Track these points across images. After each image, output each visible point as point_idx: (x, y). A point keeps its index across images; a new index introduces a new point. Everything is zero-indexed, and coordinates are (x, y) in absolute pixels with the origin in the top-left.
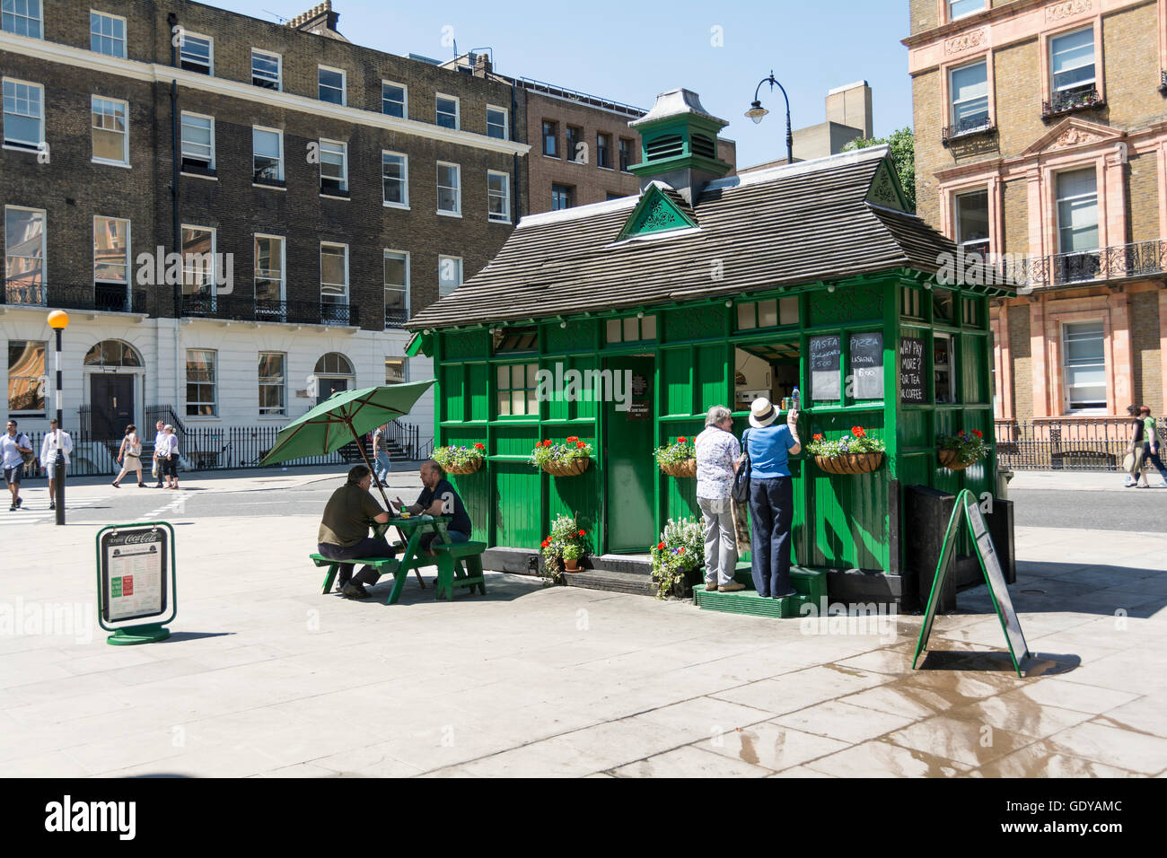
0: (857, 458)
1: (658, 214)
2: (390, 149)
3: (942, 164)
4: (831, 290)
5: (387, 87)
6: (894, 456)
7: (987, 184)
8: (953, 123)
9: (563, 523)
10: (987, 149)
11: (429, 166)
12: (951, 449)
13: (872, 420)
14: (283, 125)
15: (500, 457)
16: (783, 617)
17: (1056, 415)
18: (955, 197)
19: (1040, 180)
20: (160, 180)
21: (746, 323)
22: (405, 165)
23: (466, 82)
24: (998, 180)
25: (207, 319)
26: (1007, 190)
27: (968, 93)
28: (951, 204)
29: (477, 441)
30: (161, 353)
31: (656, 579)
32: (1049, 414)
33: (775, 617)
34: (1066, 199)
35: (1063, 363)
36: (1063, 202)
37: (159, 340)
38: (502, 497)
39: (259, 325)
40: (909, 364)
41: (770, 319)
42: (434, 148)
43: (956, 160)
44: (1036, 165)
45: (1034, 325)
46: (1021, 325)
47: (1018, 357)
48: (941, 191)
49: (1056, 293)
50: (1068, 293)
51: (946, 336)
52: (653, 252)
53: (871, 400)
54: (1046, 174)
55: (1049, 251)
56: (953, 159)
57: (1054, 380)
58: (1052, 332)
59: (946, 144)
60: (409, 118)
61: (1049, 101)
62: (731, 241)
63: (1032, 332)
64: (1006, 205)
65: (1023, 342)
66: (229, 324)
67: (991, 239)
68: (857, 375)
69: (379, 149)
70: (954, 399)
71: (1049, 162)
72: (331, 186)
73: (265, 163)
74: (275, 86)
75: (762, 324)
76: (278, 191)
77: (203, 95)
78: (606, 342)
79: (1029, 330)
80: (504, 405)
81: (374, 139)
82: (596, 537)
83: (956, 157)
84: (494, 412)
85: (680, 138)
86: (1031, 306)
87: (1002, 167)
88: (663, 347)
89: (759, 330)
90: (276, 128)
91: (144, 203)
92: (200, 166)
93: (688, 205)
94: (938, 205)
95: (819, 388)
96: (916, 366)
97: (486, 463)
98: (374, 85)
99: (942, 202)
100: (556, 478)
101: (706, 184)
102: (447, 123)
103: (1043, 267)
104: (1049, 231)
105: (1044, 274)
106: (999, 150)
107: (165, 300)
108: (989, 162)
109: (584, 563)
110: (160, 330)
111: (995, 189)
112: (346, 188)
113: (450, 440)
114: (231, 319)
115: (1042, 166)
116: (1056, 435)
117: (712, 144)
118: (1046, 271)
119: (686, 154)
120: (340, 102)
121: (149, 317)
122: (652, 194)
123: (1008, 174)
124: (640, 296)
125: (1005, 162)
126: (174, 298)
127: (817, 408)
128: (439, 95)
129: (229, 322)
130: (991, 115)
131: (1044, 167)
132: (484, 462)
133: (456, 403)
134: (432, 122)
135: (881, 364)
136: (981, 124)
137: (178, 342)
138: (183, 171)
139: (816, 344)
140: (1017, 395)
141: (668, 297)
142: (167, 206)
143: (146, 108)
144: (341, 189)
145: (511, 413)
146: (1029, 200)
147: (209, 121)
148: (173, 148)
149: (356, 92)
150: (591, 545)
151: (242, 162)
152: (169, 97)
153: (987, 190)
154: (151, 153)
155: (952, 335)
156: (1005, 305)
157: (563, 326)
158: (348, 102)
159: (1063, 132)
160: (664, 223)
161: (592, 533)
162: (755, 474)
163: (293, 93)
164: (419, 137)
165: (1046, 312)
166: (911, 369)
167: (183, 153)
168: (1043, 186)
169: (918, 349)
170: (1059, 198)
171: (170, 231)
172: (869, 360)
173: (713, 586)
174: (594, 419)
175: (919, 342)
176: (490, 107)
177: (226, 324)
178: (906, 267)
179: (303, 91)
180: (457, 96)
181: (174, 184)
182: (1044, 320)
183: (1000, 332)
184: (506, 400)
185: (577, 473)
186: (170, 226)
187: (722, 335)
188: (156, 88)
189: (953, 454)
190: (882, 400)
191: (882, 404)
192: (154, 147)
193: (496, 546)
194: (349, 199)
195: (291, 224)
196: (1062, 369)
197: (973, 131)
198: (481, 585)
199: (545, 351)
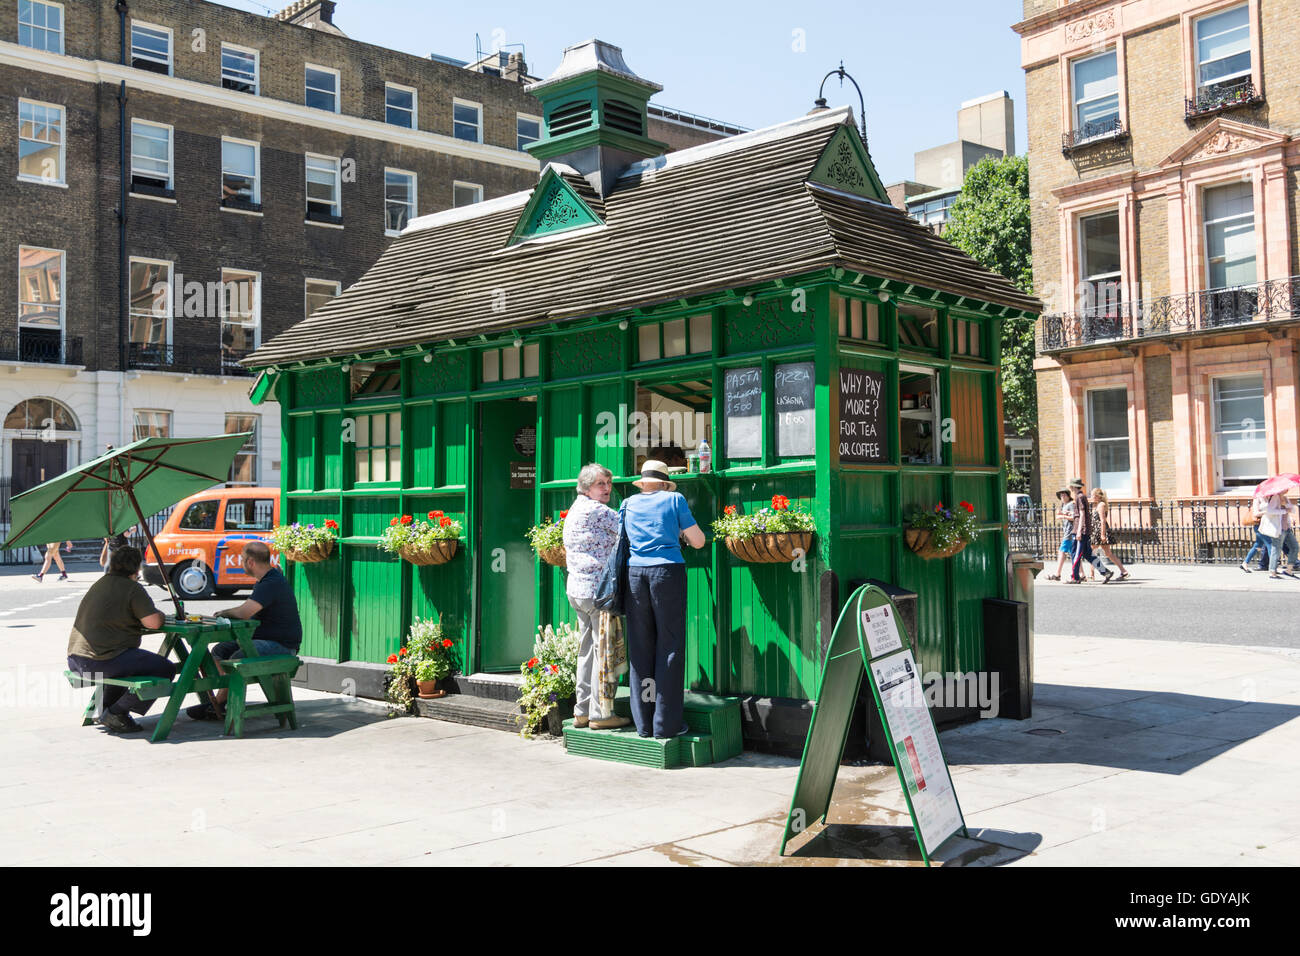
0: (775, 540)
1: (558, 208)
2: (394, 167)
3: (1063, 179)
4: (747, 302)
5: (392, 91)
6: (827, 538)
7: (1117, 204)
8: (1076, 128)
9: (426, 628)
10: (1118, 159)
11: (443, 187)
12: (923, 528)
13: (800, 485)
14: (260, 136)
15: (356, 539)
16: (667, 767)
17: (1204, 495)
18: (1079, 221)
19: (1183, 197)
20: (103, 203)
21: (649, 352)
22: (413, 186)
23: (491, 85)
24: (1131, 198)
25: (159, 372)
26: (1142, 211)
27: (1093, 91)
28: (1074, 230)
29: (330, 518)
30: (101, 415)
31: (523, 709)
32: (1195, 493)
33: (658, 766)
34: (1216, 221)
35: (1213, 427)
36: (1213, 225)
37: (100, 399)
38: (357, 593)
39: (226, 380)
40: (857, 407)
41: (677, 347)
42: (450, 165)
43: (1079, 174)
44: (1178, 179)
45: (1177, 380)
46: (1161, 381)
47: (1157, 420)
48: (1061, 213)
49: (1204, 340)
50: (1218, 339)
51: (929, 371)
52: (546, 258)
53: (801, 458)
54: (1191, 189)
55: (1195, 286)
56: (1076, 172)
57: (1202, 450)
58: (1199, 389)
59: (1067, 154)
60: (419, 128)
61: (1194, 98)
62: (637, 241)
63: (1174, 389)
64: (1142, 229)
65: (1164, 403)
66: (186, 379)
67: (1122, 273)
68: (784, 420)
69: (380, 166)
70: (939, 459)
71: (1194, 175)
72: (320, 211)
73: (237, 182)
74: (251, 89)
75: (669, 354)
76: (253, 216)
77: (160, 100)
78: (482, 381)
79: (1170, 386)
80: (363, 467)
81: (374, 154)
82: (466, 648)
83: (1078, 169)
84: (350, 480)
85: (588, 106)
86: (1172, 357)
87: (1136, 182)
88: (548, 386)
89: (664, 361)
90: (252, 139)
91: (83, 231)
92: (157, 186)
93: (597, 196)
94: (1058, 231)
95: (736, 442)
96: (871, 410)
97: (338, 546)
98: (375, 89)
99: (1062, 227)
100: (421, 569)
101: (626, 168)
102: (469, 135)
103: (1187, 307)
104: (1194, 262)
105: (1188, 316)
106: (1132, 161)
107: (108, 349)
108: (1120, 176)
109: (447, 684)
110: (99, 386)
111: (1127, 209)
112: (339, 213)
113: (299, 516)
114: (190, 372)
115: (1184, 180)
116: (1200, 520)
117: (638, 116)
118: (1190, 312)
119: (596, 126)
120: (333, 110)
121: (86, 370)
122: (549, 182)
123: (1143, 191)
124: (513, 317)
125: (1141, 175)
126: (119, 347)
127: (735, 470)
128: (457, 101)
129: (187, 377)
130: (1123, 118)
131: (1188, 181)
132: (335, 545)
133: (306, 466)
134: (448, 134)
135: (812, 406)
136: (1111, 129)
137: (122, 400)
138: (133, 191)
139: (733, 379)
140: (1156, 469)
141: (546, 316)
142: (112, 235)
143: (88, 115)
144: (333, 214)
145: (371, 479)
146: (1168, 222)
147: (167, 130)
148: (120, 163)
149: (352, 96)
150: (460, 660)
151: (207, 181)
152: (117, 101)
153: (1117, 211)
154: (93, 170)
155: (937, 370)
156: (1141, 354)
157: (428, 359)
158: (342, 108)
159: (1211, 136)
160: (563, 219)
161: (461, 644)
162: (635, 560)
163: (272, 97)
164: (432, 152)
165: (1192, 365)
166: (860, 415)
167: (133, 169)
168: (1186, 205)
169: (874, 387)
170: (1207, 220)
171: (115, 265)
172: (799, 401)
173: (583, 721)
174: (464, 486)
175: (875, 376)
176: (521, 116)
177: (182, 379)
178: (837, 267)
179: (284, 94)
180: (480, 102)
181: (121, 208)
182: (1188, 373)
183: (1134, 389)
184: (364, 461)
185: (441, 560)
186: (115, 258)
187: (616, 369)
188: (101, 91)
189: (925, 535)
190: (813, 457)
191: (812, 463)
192: (97, 162)
193: (348, 660)
194: (342, 227)
195: (269, 256)
196: (1213, 435)
197: (1100, 137)
198: (290, 715)
199: (409, 395)
